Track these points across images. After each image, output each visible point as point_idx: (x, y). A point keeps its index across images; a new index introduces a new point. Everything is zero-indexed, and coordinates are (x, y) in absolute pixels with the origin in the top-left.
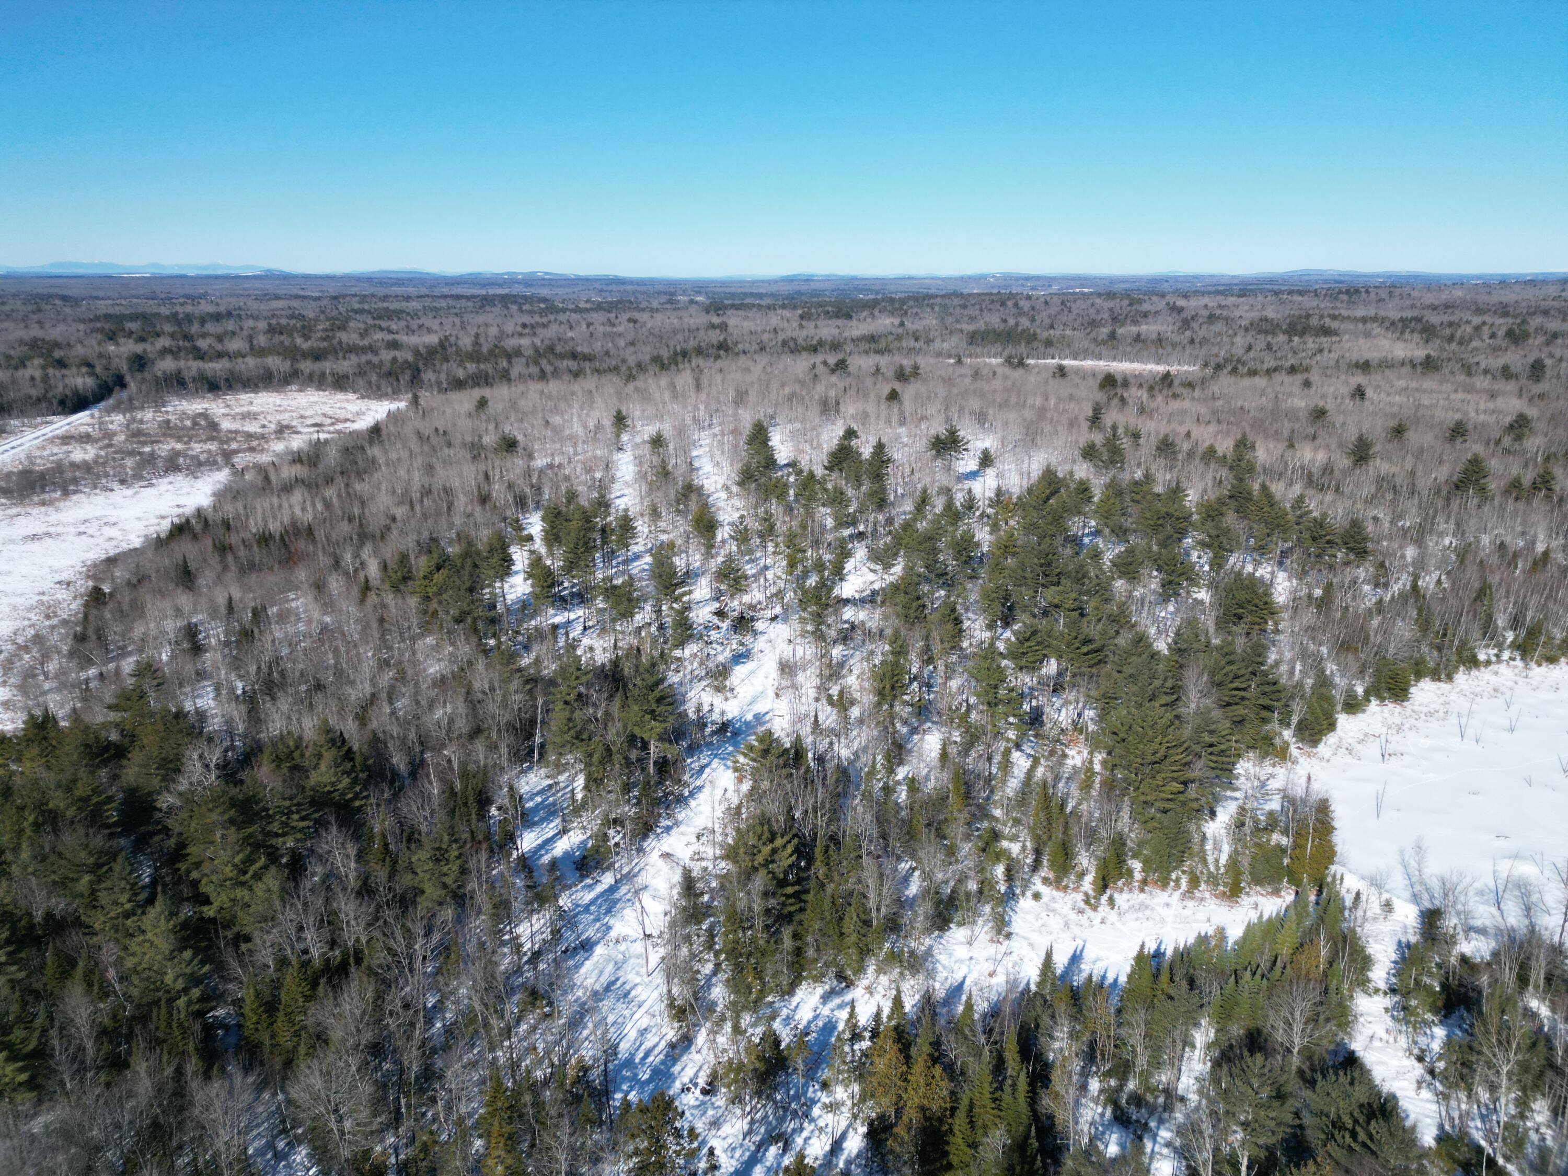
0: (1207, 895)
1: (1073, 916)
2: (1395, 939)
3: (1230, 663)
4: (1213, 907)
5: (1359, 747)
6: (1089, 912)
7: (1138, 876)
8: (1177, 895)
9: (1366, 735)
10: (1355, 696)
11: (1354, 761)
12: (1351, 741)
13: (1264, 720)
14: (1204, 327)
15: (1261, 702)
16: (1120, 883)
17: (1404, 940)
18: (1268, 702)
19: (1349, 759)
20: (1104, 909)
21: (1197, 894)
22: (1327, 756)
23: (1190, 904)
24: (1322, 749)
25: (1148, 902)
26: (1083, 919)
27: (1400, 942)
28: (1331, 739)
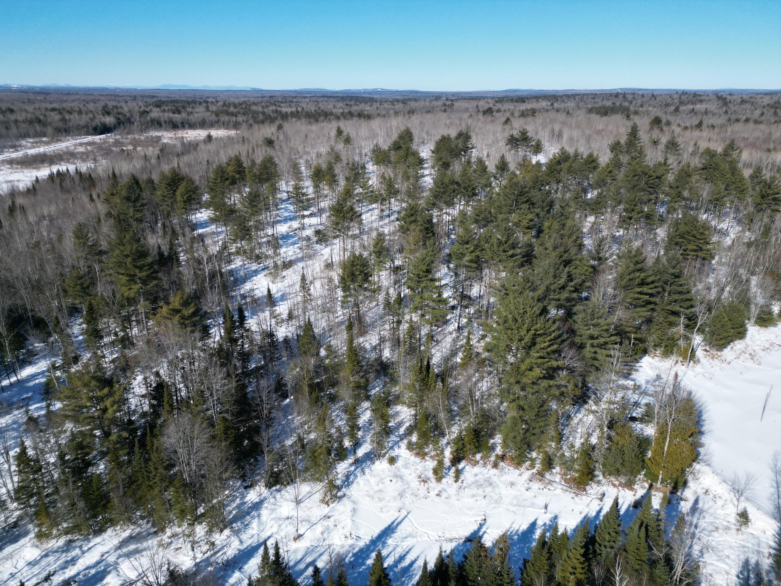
0: (558, 478)
1: (415, 484)
2: (743, 558)
3: (641, 270)
4: (559, 491)
5: (762, 354)
6: (433, 483)
7: (499, 450)
8: (527, 474)
9: (772, 344)
10: (770, 313)
11: (755, 366)
12: (755, 348)
13: (672, 324)
14: (737, 106)
15: (669, 308)
16: (478, 456)
17: (753, 561)
18: (677, 308)
19: (750, 363)
20: (449, 479)
21: (548, 476)
22: (728, 359)
23: (536, 485)
24: (727, 353)
25: (495, 479)
26: (423, 488)
27: (747, 562)
28: (738, 345)
